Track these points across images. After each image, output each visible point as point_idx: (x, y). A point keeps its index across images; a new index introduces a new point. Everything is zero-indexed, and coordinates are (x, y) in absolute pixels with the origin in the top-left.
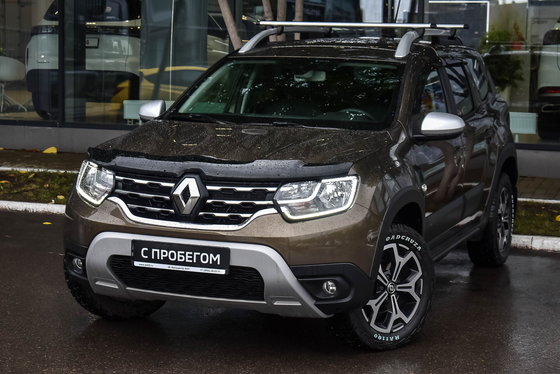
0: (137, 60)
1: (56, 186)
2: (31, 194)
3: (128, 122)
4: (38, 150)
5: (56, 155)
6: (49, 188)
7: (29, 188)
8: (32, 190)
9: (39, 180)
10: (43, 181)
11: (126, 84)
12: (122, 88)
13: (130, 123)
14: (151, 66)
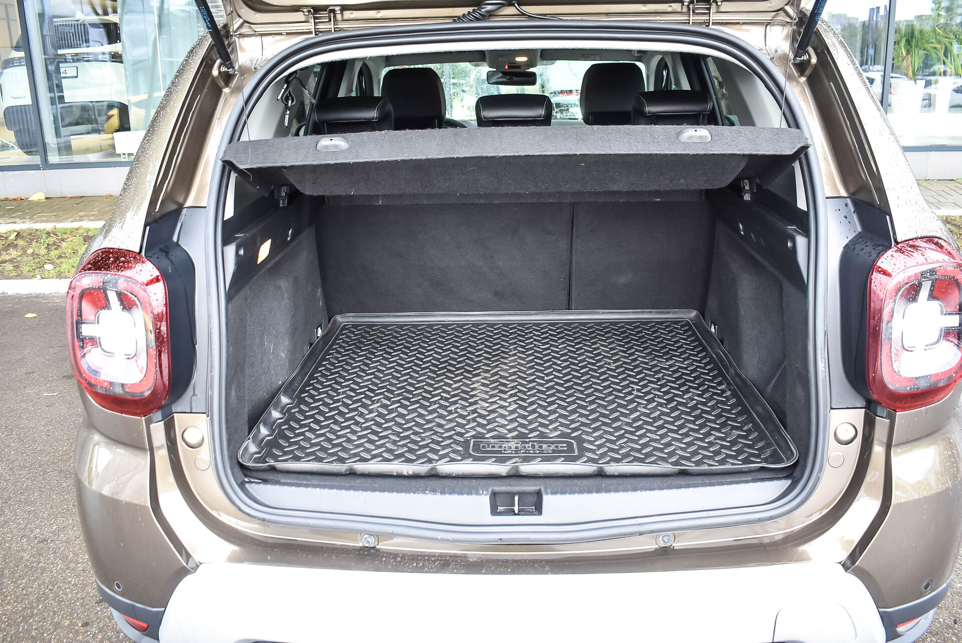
0: (123, 87)
1: (43, 251)
2: (9, 267)
3: (122, 156)
4: (23, 198)
5: (44, 202)
6: (33, 254)
7: (8, 257)
8: (11, 261)
9: (21, 242)
10: (26, 244)
11: (115, 112)
12: (112, 116)
13: (124, 158)
14: (137, 92)
